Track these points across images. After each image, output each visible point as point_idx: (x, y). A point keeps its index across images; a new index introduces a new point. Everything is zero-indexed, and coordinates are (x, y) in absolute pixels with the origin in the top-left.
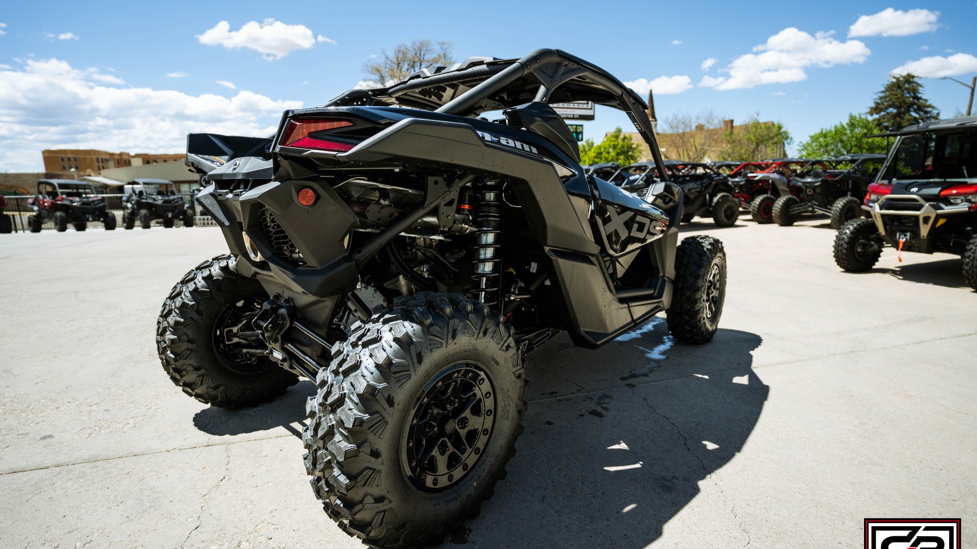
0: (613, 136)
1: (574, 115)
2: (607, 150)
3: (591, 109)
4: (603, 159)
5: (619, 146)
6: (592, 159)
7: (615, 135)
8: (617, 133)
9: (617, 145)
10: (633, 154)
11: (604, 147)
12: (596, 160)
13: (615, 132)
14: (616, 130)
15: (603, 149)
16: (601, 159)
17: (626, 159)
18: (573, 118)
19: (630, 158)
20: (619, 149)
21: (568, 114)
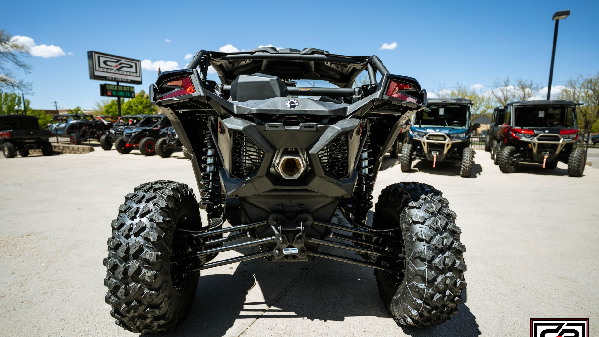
0: (139, 95)
1: (127, 80)
2: (136, 105)
3: (139, 77)
4: (133, 111)
5: (144, 102)
6: (126, 110)
7: (140, 95)
8: (142, 94)
9: (143, 102)
10: (155, 108)
11: (133, 103)
12: (128, 111)
13: (140, 93)
14: (141, 92)
15: (132, 104)
16: (132, 110)
17: (150, 111)
18: (127, 82)
19: (152, 110)
20: (145, 104)
21: (123, 79)
